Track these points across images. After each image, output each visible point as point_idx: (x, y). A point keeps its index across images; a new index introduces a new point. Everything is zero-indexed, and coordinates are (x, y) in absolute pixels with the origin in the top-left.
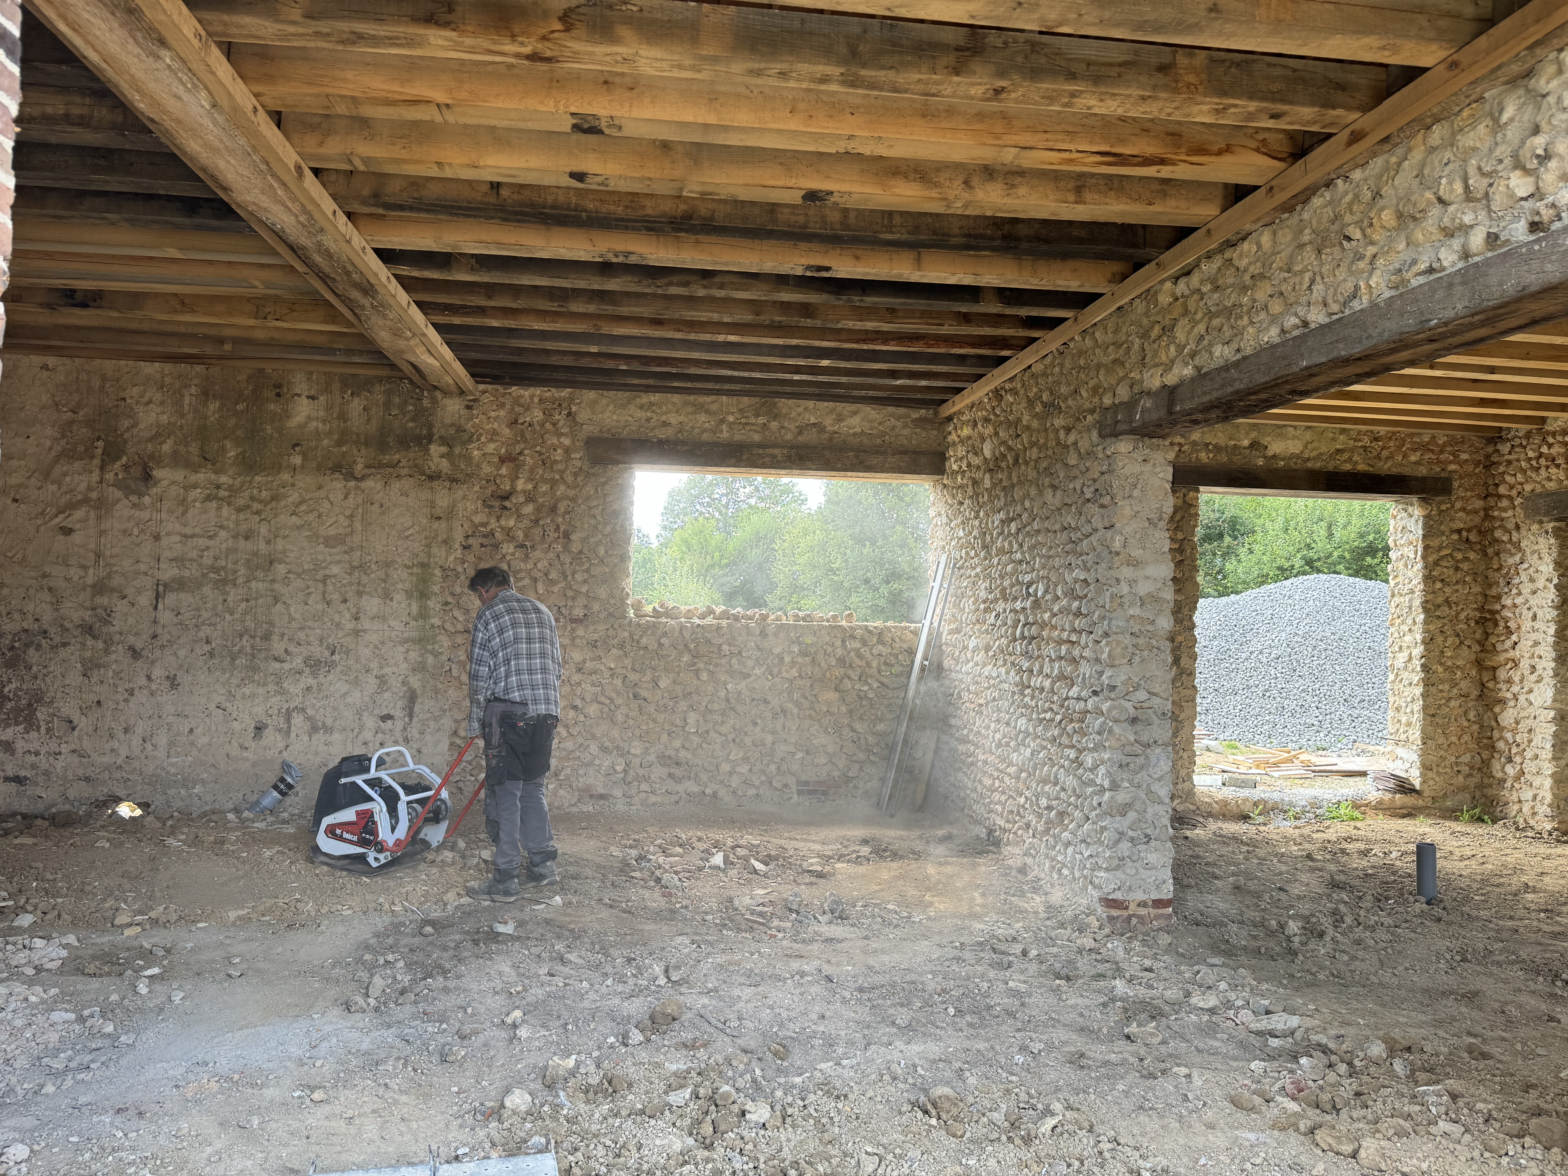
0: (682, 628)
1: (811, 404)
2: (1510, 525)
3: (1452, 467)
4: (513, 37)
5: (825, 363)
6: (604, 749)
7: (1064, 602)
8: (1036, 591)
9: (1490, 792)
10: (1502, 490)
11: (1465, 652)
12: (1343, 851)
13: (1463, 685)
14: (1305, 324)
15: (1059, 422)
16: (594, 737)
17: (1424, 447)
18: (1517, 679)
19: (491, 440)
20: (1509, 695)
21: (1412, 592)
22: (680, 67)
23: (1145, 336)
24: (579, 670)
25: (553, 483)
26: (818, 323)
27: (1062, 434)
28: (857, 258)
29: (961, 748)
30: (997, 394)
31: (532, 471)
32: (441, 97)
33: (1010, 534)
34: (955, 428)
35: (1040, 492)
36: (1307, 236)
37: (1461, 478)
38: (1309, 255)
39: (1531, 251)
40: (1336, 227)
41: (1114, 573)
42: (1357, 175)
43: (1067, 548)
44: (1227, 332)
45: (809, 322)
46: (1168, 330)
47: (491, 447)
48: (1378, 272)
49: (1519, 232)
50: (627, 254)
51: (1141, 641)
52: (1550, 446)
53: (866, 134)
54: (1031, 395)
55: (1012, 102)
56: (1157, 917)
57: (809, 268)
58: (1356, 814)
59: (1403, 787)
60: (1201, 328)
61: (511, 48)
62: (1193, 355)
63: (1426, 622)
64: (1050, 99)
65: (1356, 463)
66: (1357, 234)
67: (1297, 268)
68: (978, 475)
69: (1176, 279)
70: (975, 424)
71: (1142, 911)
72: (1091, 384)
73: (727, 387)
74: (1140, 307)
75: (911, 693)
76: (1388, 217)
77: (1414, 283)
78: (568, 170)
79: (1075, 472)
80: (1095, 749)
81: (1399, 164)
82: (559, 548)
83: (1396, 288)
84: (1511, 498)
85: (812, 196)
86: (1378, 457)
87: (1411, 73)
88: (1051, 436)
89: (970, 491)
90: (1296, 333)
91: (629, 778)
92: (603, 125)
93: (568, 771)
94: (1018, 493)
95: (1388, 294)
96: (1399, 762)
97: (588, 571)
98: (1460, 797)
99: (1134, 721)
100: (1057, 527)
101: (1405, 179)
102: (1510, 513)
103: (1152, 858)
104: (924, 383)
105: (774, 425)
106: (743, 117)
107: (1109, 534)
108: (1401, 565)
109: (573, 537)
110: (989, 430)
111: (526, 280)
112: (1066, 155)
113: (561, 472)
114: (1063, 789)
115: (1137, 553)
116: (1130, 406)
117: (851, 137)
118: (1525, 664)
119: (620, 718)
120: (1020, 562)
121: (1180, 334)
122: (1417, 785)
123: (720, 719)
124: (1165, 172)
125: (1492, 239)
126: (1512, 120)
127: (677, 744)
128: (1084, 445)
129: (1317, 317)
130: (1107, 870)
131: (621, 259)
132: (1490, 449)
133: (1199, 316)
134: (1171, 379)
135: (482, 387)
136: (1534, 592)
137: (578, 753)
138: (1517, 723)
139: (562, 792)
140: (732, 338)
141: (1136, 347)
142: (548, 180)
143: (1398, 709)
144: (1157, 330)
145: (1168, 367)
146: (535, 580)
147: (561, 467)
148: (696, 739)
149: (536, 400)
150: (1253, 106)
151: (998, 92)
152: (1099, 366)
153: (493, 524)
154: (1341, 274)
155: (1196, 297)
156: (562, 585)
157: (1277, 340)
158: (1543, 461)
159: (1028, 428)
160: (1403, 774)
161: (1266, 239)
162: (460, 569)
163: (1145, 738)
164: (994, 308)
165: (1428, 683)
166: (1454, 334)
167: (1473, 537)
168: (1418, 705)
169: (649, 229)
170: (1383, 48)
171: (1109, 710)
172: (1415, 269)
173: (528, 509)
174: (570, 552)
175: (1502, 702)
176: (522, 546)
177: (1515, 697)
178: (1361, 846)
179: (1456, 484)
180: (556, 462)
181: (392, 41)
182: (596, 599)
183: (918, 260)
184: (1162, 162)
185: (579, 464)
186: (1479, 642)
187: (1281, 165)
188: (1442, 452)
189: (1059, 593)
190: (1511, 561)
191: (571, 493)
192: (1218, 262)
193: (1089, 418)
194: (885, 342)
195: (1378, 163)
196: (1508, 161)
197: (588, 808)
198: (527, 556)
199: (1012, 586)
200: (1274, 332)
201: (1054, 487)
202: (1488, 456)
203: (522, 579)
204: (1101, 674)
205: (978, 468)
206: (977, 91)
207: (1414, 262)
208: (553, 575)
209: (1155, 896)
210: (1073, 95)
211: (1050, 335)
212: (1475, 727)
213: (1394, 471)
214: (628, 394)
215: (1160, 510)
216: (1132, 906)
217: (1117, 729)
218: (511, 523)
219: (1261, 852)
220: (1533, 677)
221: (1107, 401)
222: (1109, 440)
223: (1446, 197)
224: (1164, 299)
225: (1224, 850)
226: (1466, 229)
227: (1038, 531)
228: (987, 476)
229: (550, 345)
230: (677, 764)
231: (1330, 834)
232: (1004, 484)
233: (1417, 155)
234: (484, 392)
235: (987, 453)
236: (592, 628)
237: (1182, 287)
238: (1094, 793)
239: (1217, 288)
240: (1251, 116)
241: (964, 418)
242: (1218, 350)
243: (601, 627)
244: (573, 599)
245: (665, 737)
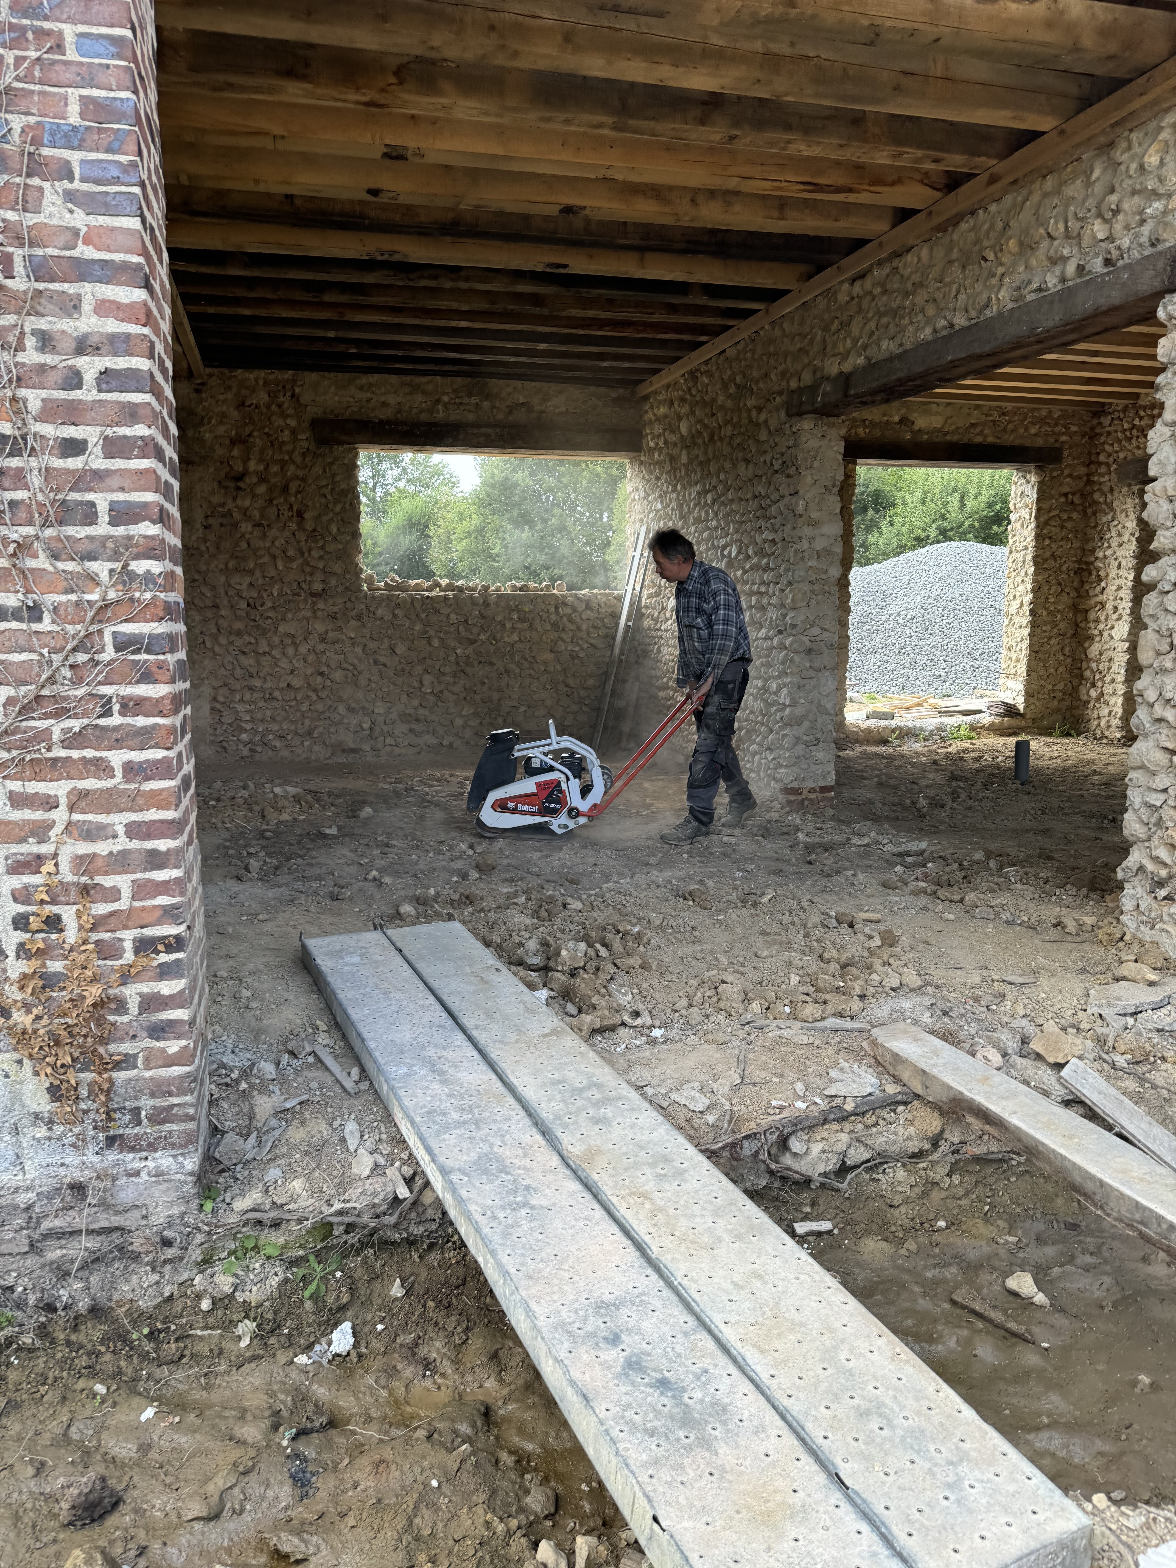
0: (413, 599)
1: (519, 384)
2: (1106, 489)
3: (1064, 438)
4: (358, 89)
5: (543, 346)
6: (351, 710)
7: (755, 560)
8: (730, 553)
9: (1076, 712)
10: (1102, 458)
11: (1065, 598)
12: (961, 759)
13: (1062, 625)
14: (952, 325)
15: (751, 402)
16: (341, 700)
17: (1042, 421)
18: (1103, 618)
19: (221, 423)
20: (1096, 632)
21: (1026, 548)
22: (486, 114)
23: (826, 329)
24: (323, 640)
25: (283, 464)
26: (545, 311)
27: (754, 413)
28: (591, 257)
29: (662, 694)
30: (693, 375)
31: (262, 452)
32: (278, 130)
33: (706, 504)
34: (652, 407)
35: (734, 466)
36: (955, 254)
37: (1070, 448)
38: (956, 269)
39: (1103, 280)
40: (977, 248)
41: (798, 532)
42: (993, 208)
43: (758, 514)
44: (892, 329)
45: (537, 310)
46: (845, 325)
47: (221, 430)
48: (1004, 288)
49: (1097, 265)
50: (392, 253)
51: (816, 587)
52: (1141, 418)
53: (620, 164)
54: (726, 377)
55: (739, 145)
56: (823, 800)
57: (550, 265)
58: (973, 734)
59: (1010, 711)
60: (872, 325)
61: (353, 96)
62: (865, 347)
63: (1035, 573)
64: (772, 144)
65: (986, 436)
66: (991, 256)
67: (947, 280)
68: (675, 452)
69: (853, 281)
70: (672, 403)
71: (812, 796)
72: (780, 368)
73: (446, 368)
74: (822, 303)
75: (617, 651)
76: (1012, 244)
77: (1029, 298)
78: (366, 187)
79: (766, 447)
80: (779, 677)
81: (1024, 202)
82: (294, 526)
83: (1016, 301)
84: (1108, 465)
85: (568, 210)
86: (1004, 430)
87: (1034, 136)
88: (744, 415)
89: (667, 467)
90: (944, 333)
91: (376, 734)
92: (409, 154)
93: (321, 729)
94: (713, 467)
95: (1010, 306)
96: (1009, 692)
97: (322, 548)
98: (1054, 717)
99: (809, 651)
100: (749, 496)
101: (1026, 216)
102: (1107, 478)
103: (820, 755)
104: (627, 364)
105: (486, 404)
106: (525, 150)
107: (794, 500)
108: (1018, 525)
109: (306, 516)
110: (685, 409)
111: (292, 275)
112: (777, 184)
113: (290, 453)
114: (752, 712)
115: (815, 515)
116: (813, 389)
117: (609, 167)
118: (1109, 606)
119: (363, 682)
120: (716, 528)
121: (855, 329)
122: (1021, 708)
123: (451, 680)
124: (852, 198)
125: (1080, 269)
126: (1098, 179)
127: (416, 703)
128: (773, 424)
129: (960, 321)
130: (787, 766)
131: (386, 257)
132: (1095, 422)
133: (870, 315)
134: (847, 367)
135: (208, 370)
136: (1120, 545)
137: (327, 714)
138: (1101, 654)
139: (316, 748)
140: (463, 324)
141: (819, 338)
142: (346, 195)
143: (1010, 649)
144: (836, 323)
145: (845, 357)
146: (274, 557)
147: (289, 447)
148: (432, 698)
149: (261, 382)
150: (920, 153)
151: (732, 138)
152: (786, 354)
153: (230, 505)
154: (979, 287)
155: (868, 298)
156: (300, 561)
157: (930, 338)
158: (1135, 432)
159: (722, 407)
160: (1011, 702)
161: (925, 253)
162: (203, 548)
163: (817, 664)
164: (701, 300)
165: (1034, 625)
166: (1053, 338)
167: (1077, 499)
168: (1026, 644)
169: (420, 234)
170: (1014, 118)
171: (791, 644)
172: (1030, 288)
173: (262, 489)
174: (304, 530)
175: (1091, 638)
176: (259, 525)
177: (1101, 633)
178: (975, 754)
179: (1066, 453)
180: (283, 443)
181: (257, 90)
182: (333, 574)
183: (642, 259)
184: (850, 190)
185: (306, 444)
186: (1076, 589)
187: (938, 194)
188: (1056, 424)
189: (751, 552)
190: (1104, 519)
191: (301, 473)
192: (886, 270)
193: (778, 399)
194: (600, 328)
195: (1008, 200)
196: (1094, 210)
197: (342, 759)
198: (264, 535)
199: (708, 550)
200: (928, 331)
201: (747, 461)
202: (1093, 428)
203: (262, 556)
204: (785, 616)
205: (675, 444)
206: (717, 137)
207: (1030, 282)
208: (291, 553)
209: (822, 783)
210: (789, 142)
211: (743, 324)
212: (1069, 660)
213: (1018, 442)
214: (347, 375)
215: (834, 478)
216: (805, 792)
217: (797, 659)
218: (247, 503)
219: (898, 763)
220: (1115, 616)
221: (794, 384)
222: (794, 419)
223: (1053, 234)
224: (843, 298)
225: (870, 762)
226: (1064, 260)
227: (732, 500)
228: (684, 453)
229: (290, 331)
230: (417, 720)
231: (953, 749)
232: (701, 458)
233: (1036, 197)
234: (211, 375)
235: (684, 429)
236: (331, 602)
237: (857, 289)
238: (778, 710)
239: (885, 292)
240: (918, 160)
241: (661, 397)
242: (884, 344)
243: (340, 601)
244: (311, 574)
245: (404, 697)
